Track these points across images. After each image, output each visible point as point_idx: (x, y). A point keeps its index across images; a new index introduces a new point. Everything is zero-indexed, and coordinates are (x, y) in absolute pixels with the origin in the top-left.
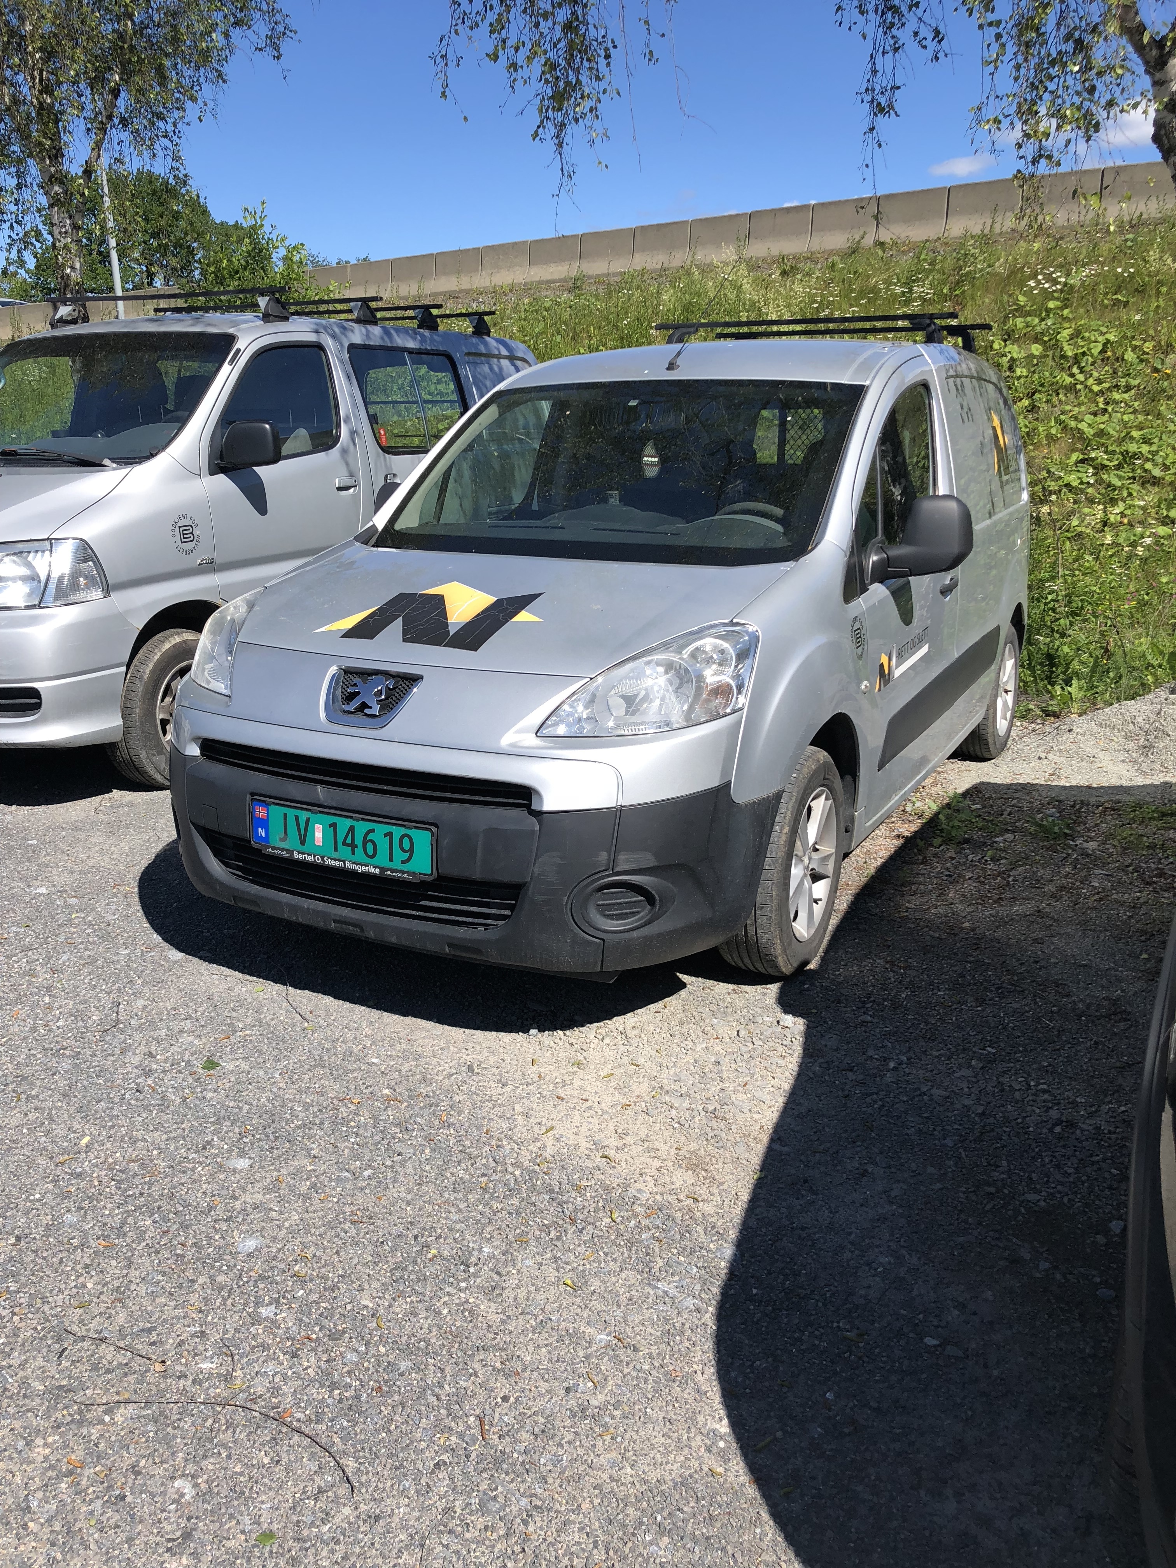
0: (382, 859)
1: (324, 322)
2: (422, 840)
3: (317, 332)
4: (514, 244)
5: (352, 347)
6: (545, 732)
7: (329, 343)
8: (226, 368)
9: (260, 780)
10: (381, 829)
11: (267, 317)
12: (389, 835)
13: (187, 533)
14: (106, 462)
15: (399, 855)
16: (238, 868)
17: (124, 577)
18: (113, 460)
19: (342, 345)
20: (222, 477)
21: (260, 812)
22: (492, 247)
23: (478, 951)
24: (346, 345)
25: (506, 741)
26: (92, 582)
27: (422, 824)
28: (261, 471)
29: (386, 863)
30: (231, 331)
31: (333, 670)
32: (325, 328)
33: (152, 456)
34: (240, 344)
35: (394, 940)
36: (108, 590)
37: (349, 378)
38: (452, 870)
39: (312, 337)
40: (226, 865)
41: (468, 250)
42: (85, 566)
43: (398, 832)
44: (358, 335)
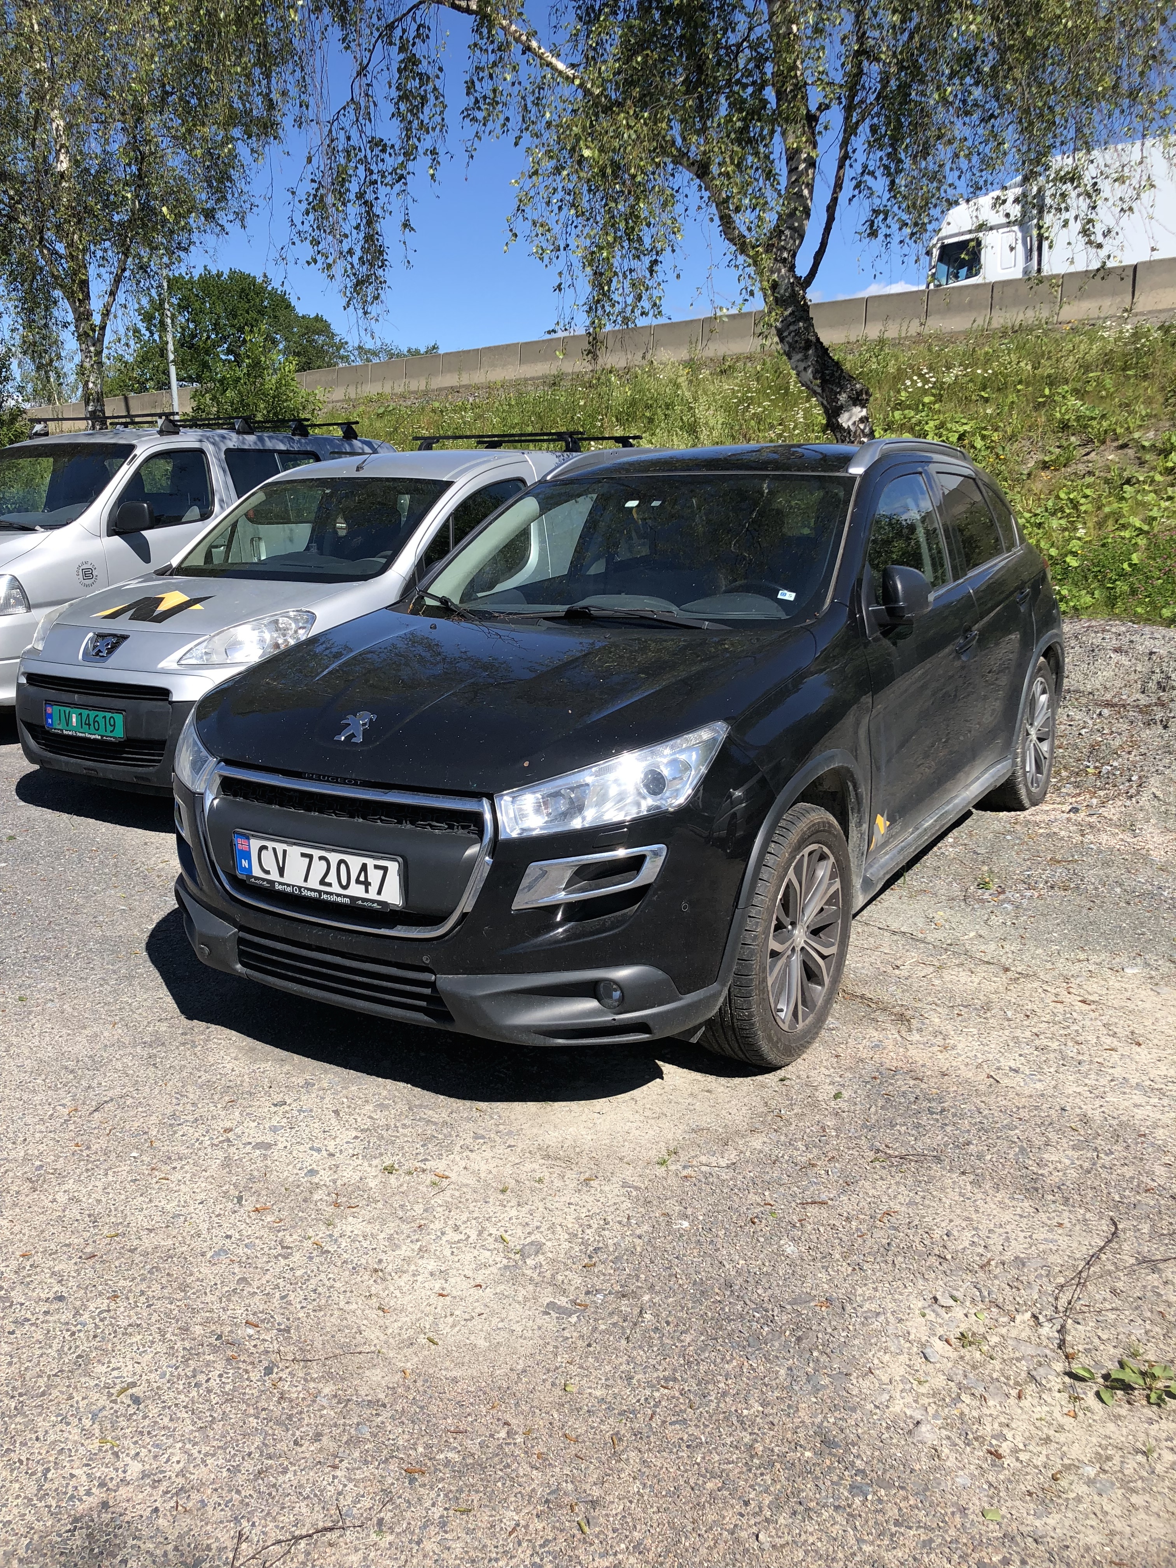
0: (102, 731)
1: (208, 434)
2: (119, 718)
3: (201, 441)
4: (508, 346)
5: (228, 452)
6: (182, 662)
7: (209, 448)
8: (125, 467)
9: (51, 693)
10: (101, 714)
11: (161, 432)
12: (105, 717)
13: (88, 574)
14: (37, 528)
15: (110, 728)
16: (44, 744)
17: (41, 600)
18: (42, 526)
19: (220, 449)
20: (117, 538)
21: (49, 710)
22: (489, 348)
23: (148, 780)
24: (224, 449)
25: (162, 665)
26: (18, 603)
27: (118, 711)
28: (146, 533)
29: (103, 733)
30: (134, 442)
31: (91, 635)
32: (208, 438)
33: (68, 524)
34: (137, 452)
35: (111, 777)
36: (29, 608)
37: (224, 471)
38: (133, 735)
39: (196, 445)
40: (38, 743)
41: (469, 351)
42: (14, 591)
43: (108, 715)
44: (233, 441)
